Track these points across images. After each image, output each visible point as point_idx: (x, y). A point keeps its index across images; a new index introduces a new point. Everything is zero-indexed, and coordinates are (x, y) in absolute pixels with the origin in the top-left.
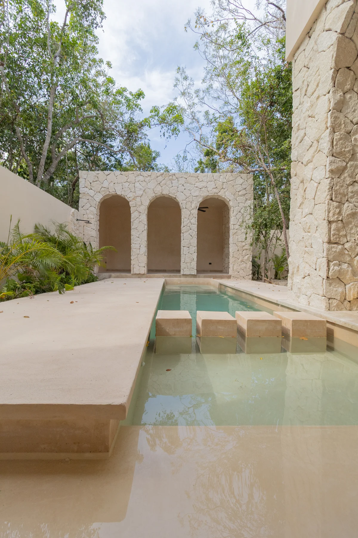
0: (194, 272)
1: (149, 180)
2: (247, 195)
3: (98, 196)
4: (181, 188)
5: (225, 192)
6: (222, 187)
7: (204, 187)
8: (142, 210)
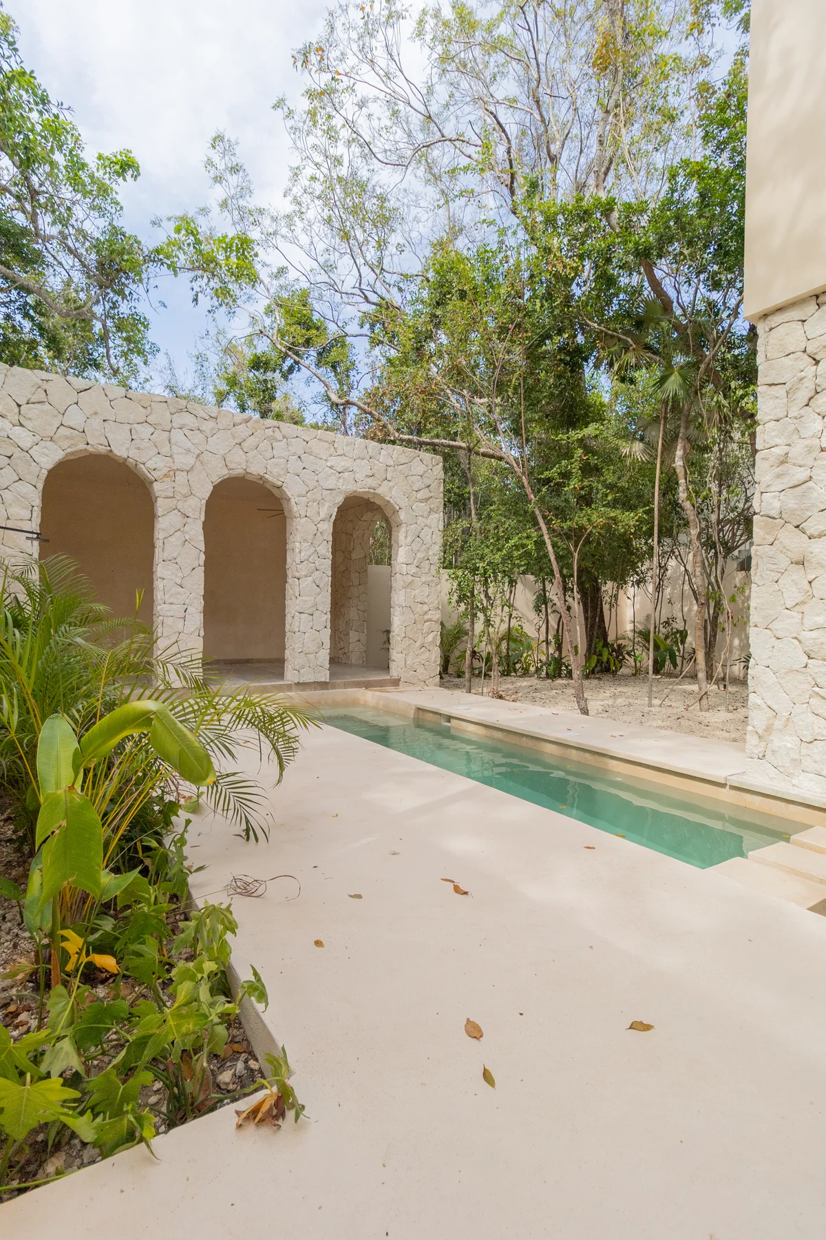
0: (324, 676)
1: (212, 429)
2: (431, 500)
3: (46, 451)
4: (295, 465)
5: (391, 488)
6: (384, 477)
7: (346, 470)
8: (190, 510)
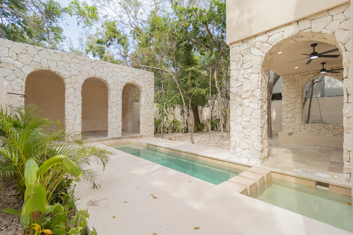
0: (120, 135)
1: (84, 63)
2: (151, 85)
3: (27, 69)
4: (110, 74)
5: (139, 81)
6: (137, 78)
7: (126, 76)
8: (77, 87)
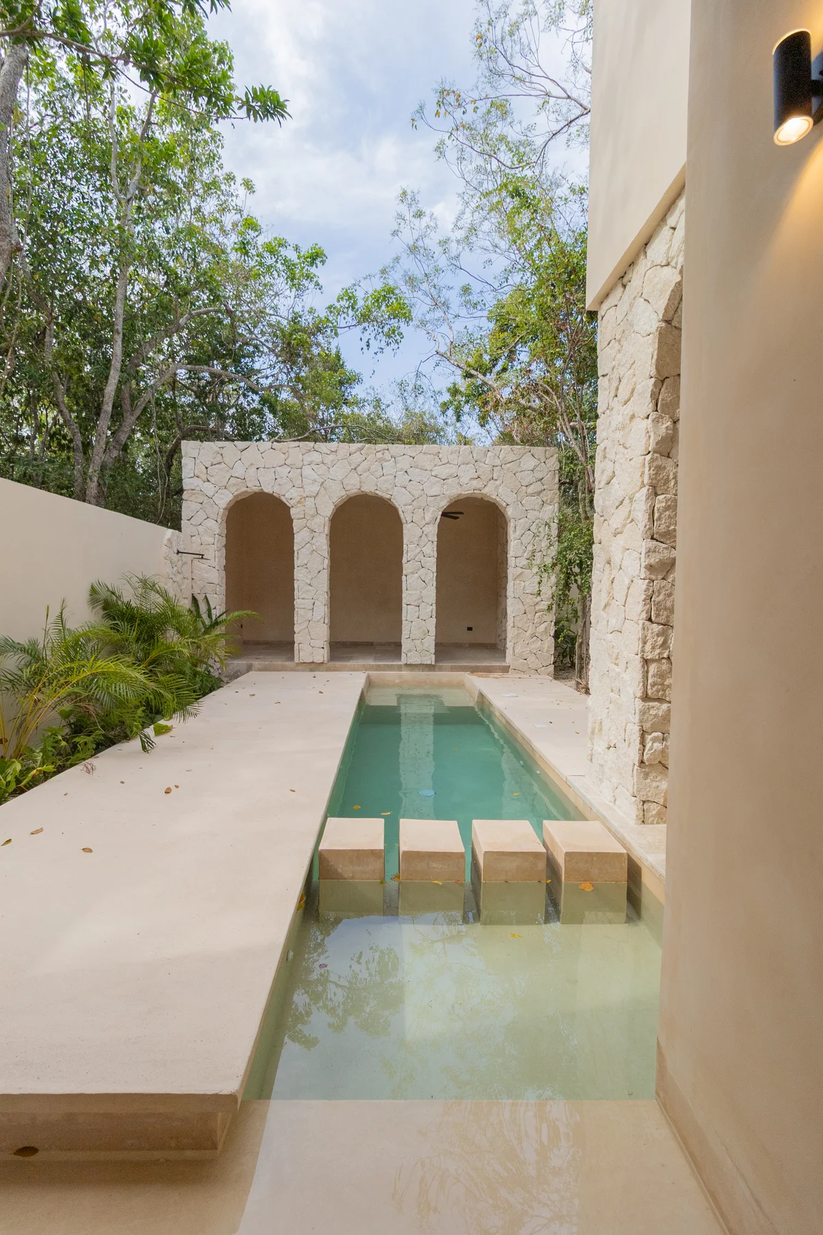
0: (430, 659)
1: (333, 461)
2: (544, 492)
3: (222, 496)
4: (402, 479)
5: (497, 488)
6: (491, 477)
7: (451, 476)
8: (316, 526)
